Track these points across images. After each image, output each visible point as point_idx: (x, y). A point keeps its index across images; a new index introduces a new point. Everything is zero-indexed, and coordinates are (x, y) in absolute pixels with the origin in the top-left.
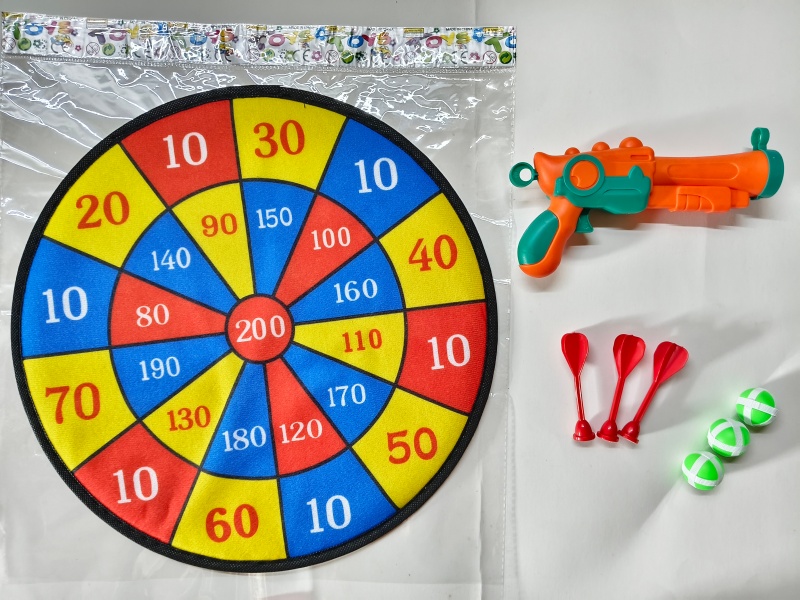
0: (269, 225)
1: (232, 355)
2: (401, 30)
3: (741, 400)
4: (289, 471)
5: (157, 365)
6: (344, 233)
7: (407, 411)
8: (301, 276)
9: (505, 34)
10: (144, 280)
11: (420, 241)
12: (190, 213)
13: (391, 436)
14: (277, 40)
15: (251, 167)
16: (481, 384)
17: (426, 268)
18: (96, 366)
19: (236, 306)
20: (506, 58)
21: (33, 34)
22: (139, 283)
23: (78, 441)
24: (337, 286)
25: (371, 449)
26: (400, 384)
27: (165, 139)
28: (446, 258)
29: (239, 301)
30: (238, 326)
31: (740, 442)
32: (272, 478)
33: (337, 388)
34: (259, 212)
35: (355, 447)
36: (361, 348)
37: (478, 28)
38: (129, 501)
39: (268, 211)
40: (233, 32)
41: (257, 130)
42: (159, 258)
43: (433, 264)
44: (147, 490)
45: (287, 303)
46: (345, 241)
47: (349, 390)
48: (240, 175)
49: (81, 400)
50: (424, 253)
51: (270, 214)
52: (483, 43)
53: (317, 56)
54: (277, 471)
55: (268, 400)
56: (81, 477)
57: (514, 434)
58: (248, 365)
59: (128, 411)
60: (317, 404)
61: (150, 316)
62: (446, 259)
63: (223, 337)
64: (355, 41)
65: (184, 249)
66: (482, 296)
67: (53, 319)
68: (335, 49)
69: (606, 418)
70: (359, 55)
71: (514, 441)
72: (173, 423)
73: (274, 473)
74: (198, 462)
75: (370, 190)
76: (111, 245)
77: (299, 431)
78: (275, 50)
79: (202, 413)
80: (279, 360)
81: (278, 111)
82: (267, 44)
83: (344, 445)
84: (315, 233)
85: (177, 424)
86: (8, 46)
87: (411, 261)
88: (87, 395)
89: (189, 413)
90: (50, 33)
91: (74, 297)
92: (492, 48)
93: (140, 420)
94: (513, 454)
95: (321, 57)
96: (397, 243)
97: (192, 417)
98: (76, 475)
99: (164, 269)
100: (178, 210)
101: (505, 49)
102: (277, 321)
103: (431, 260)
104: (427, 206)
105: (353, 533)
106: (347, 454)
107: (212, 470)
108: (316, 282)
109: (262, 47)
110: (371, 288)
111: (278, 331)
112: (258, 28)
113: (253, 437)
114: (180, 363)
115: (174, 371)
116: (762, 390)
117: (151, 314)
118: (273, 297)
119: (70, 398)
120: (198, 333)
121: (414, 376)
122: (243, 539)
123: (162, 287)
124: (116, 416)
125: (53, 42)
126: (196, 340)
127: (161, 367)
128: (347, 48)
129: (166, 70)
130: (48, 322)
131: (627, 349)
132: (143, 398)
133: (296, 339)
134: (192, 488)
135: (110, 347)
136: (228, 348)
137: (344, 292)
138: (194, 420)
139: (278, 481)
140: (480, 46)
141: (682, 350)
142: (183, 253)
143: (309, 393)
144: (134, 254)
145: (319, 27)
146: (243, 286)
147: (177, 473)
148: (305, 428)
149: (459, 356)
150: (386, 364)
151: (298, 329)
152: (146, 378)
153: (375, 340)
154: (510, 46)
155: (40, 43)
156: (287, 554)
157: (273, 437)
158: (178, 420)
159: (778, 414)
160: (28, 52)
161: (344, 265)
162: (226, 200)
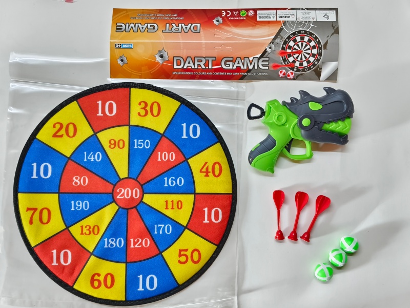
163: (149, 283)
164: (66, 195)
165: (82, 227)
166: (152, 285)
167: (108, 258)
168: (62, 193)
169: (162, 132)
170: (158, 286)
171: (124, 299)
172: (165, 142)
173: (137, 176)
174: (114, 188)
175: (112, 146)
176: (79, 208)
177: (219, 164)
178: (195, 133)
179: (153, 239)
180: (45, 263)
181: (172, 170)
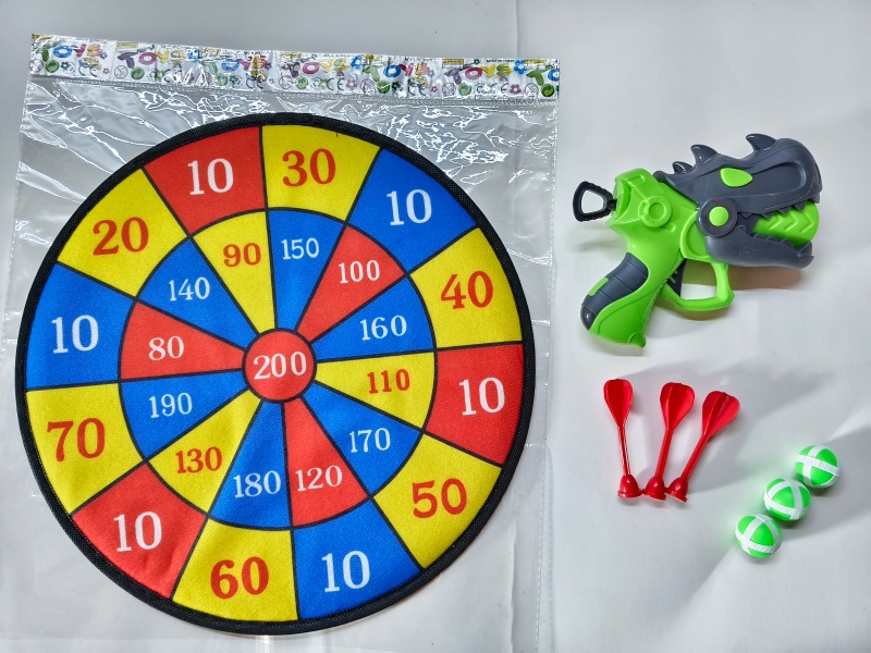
0: (294, 257)
1: (249, 393)
2: (440, 61)
3: (801, 458)
4: (304, 523)
5: (168, 401)
6: (373, 266)
7: (435, 460)
8: (327, 310)
9: (548, 67)
10: (160, 311)
11: (454, 277)
12: (212, 241)
13: (416, 487)
14: (311, 68)
15: (278, 196)
16: (516, 433)
17: (459, 305)
18: (103, 401)
19: (255, 340)
20: (549, 91)
21: (62, 56)
22: (154, 313)
23: (78, 480)
24: (364, 322)
25: (394, 500)
26: (427, 429)
27: (189, 165)
28: (481, 295)
29: (259, 336)
30: (256, 362)
31: (800, 504)
32: (285, 529)
33: (360, 432)
34: (285, 242)
35: (378, 498)
36: (387, 389)
37: (520, 59)
38: (129, 549)
39: (293, 242)
40: (266, 59)
41: (286, 158)
42: (177, 289)
43: (467, 302)
44: (149, 538)
45: (309, 339)
46: (374, 275)
47: (373, 434)
48: (266, 203)
49: (84, 437)
50: (458, 290)
51: (296, 244)
52: (524, 76)
53: (352, 84)
54: (291, 521)
55: (285, 443)
56: (79, 521)
57: (551, 490)
58: (265, 405)
59: (134, 450)
60: (338, 449)
61: (164, 348)
62: (481, 297)
63: (239, 374)
64: (392, 71)
65: (203, 279)
66: (519, 338)
67: (61, 349)
68: (371, 78)
69: (652, 474)
70: (396, 85)
71: (551, 497)
72: (181, 465)
73: (288, 524)
74: (206, 508)
75: (402, 223)
76: (127, 273)
77: (317, 478)
78: (309, 78)
79: (213, 455)
80: (299, 399)
81: (309, 140)
82: (300, 72)
83: (365, 496)
84: (342, 266)
85: (186, 466)
86: (35, 68)
87: (444, 298)
88: (91, 432)
89: (199, 454)
90: (79, 56)
91: (85, 326)
92: (534, 80)
93: (146, 460)
94: (551, 512)
95: (355, 86)
96: (429, 279)
97: (203, 459)
98: (74, 518)
99: (181, 299)
100: (200, 239)
101: (548, 81)
102: (298, 358)
103: (465, 297)
104: (461, 240)
105: (372, 594)
106: (368, 506)
107: (221, 517)
108: (342, 317)
109: (295, 74)
110: (400, 326)
111: (299, 369)
112: (292, 56)
113: (266, 483)
114: (193, 400)
115: (185, 408)
116: (824, 448)
117: (165, 347)
118: (295, 332)
119: (73, 434)
120: (213, 368)
121: (444, 422)
122: (251, 597)
123: (178, 318)
124: (121, 455)
125: (81, 64)
126: (210, 377)
127: (173, 403)
128: (383, 78)
129: (195, 94)
130: (55, 351)
131: (676, 399)
132: (151, 437)
133: (318, 378)
134: (198, 537)
135: (119, 381)
136: (245, 385)
137: (371, 329)
138: (204, 462)
139: (292, 533)
140: (521, 78)
141: (733, 399)
142: (202, 284)
143: (329, 437)
144: (150, 283)
145: (356, 55)
146: (263, 319)
147: (183, 519)
148: (324, 475)
149: (493, 401)
150: (413, 407)
151: (320, 366)
152: (155, 415)
153: (402, 381)
154: (553, 79)
155: (68, 66)
156: (299, 615)
157: (288, 484)
158: (187, 462)
159: (840, 472)
160: (56, 74)
161: (373, 301)
162: (251, 229)
163: (351, 571)
164: (134, 385)
165: (180, 455)
166: (357, 577)
167: (247, 523)
168: (126, 380)
169: (343, 217)
170: (372, 576)
171: (294, 617)
172: (352, 239)
173: (295, 323)
174: (245, 357)
175: (233, 261)
176: (169, 410)
177: (484, 275)
178: (420, 212)
179: (348, 465)
180: (101, 548)
181: (377, 301)
